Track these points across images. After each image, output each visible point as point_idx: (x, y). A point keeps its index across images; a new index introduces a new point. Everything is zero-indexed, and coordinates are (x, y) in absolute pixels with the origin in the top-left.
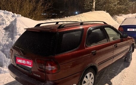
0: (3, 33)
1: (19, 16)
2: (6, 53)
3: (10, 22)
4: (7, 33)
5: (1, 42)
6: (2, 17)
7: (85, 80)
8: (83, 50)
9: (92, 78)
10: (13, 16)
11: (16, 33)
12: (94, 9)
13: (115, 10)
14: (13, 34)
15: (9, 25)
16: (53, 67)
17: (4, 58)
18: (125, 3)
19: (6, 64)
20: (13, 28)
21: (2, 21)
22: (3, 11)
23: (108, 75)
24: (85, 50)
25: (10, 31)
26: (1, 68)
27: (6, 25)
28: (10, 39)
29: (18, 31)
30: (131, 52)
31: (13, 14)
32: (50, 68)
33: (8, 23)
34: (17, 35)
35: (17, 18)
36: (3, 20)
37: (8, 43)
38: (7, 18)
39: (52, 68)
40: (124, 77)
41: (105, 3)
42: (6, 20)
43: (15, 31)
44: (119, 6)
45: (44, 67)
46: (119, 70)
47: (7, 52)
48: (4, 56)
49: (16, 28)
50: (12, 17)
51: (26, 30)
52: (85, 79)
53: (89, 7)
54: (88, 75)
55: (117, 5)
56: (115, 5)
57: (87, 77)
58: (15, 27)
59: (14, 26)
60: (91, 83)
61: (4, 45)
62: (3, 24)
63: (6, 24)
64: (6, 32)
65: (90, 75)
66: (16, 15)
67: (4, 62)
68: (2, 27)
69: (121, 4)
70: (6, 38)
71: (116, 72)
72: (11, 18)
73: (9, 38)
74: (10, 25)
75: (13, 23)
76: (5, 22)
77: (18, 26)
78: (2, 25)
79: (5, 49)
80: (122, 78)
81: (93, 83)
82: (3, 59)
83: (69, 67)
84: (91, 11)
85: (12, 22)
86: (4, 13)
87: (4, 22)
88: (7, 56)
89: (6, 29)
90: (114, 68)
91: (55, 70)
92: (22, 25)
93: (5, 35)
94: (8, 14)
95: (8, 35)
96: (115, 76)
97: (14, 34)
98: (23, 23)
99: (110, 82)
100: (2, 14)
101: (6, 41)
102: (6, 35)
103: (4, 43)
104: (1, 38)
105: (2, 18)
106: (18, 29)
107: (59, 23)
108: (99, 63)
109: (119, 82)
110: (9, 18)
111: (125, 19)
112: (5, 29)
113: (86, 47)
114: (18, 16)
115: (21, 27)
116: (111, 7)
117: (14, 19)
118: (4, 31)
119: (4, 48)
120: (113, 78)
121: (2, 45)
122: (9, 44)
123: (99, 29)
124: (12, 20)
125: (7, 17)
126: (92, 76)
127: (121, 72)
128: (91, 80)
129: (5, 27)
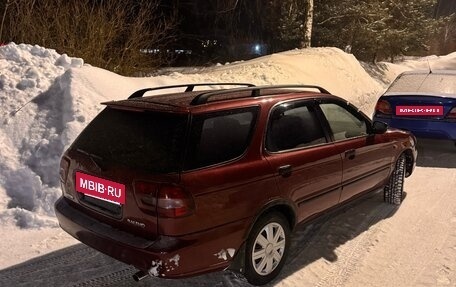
0: (32, 112)
1: (78, 62)
2: (42, 170)
3: (51, 81)
4: (44, 113)
5: (27, 139)
6: (27, 64)
7: (261, 243)
8: (255, 162)
9: (280, 239)
10: (59, 63)
11: (71, 112)
12: (307, 41)
13: (378, 43)
14: (61, 116)
15: (47, 88)
16: (178, 202)
17: (37, 185)
18: (412, 23)
19: (44, 201)
20: (62, 98)
21: (27, 77)
22: (30, 47)
23: (329, 236)
24: (261, 162)
25: (50, 107)
26: (30, 212)
27: (39, 90)
28: (53, 130)
29: (75, 109)
30: (399, 173)
31: (58, 56)
32: (168, 202)
33: (45, 84)
34: (73, 120)
35: (73, 69)
36: (30, 74)
37: (46, 141)
38: (42, 69)
39: (174, 204)
40: (374, 243)
41: (346, 21)
42: (40, 75)
43: (65, 107)
44: (391, 32)
45: (154, 200)
46: (363, 224)
47: (45, 168)
48: (37, 179)
49: (70, 99)
50: (56, 64)
51: (104, 107)
52: (260, 239)
53: (294, 34)
54: (268, 229)
55: (386, 27)
56: (379, 29)
57: (264, 234)
58: (65, 96)
59: (62, 93)
60: (278, 250)
61: (37, 147)
62: (31, 85)
63: (38, 86)
64: (40, 110)
65: (275, 230)
66: (68, 59)
67: (35, 197)
68: (29, 96)
69: (399, 23)
70: (41, 127)
71: (354, 230)
72: (53, 68)
73: (49, 126)
74: (50, 88)
75: (61, 84)
76: (38, 81)
77: (75, 93)
78: (28, 88)
79: (39, 159)
80: (368, 246)
81: (282, 251)
82: (34, 188)
83: (221, 206)
84: (300, 47)
85: (57, 80)
86: (33, 53)
87: (34, 80)
88: (46, 179)
89: (40, 101)
90: (350, 219)
91: (182, 210)
92: (85, 89)
93: (37, 118)
94: (43, 55)
95: (47, 118)
96: (349, 238)
97: (65, 116)
98: (90, 85)
99: (334, 254)
100: (28, 56)
101: (39, 137)
102: (41, 119)
103: (34, 142)
104: (27, 129)
105: (27, 67)
106: (75, 102)
107: (195, 89)
108: (298, 200)
109: (358, 256)
110: (48, 69)
111: (399, 77)
112: (35, 101)
113: (266, 155)
114: (74, 64)
115: (84, 97)
116: (366, 34)
117: (63, 72)
118: (35, 106)
119: (37, 156)
120: (343, 243)
121: (30, 148)
122: (48, 146)
123: (305, 109)
124: (56, 76)
125: (41, 66)
126: (281, 232)
127: (367, 229)
128: (275, 244)
129: (35, 94)
